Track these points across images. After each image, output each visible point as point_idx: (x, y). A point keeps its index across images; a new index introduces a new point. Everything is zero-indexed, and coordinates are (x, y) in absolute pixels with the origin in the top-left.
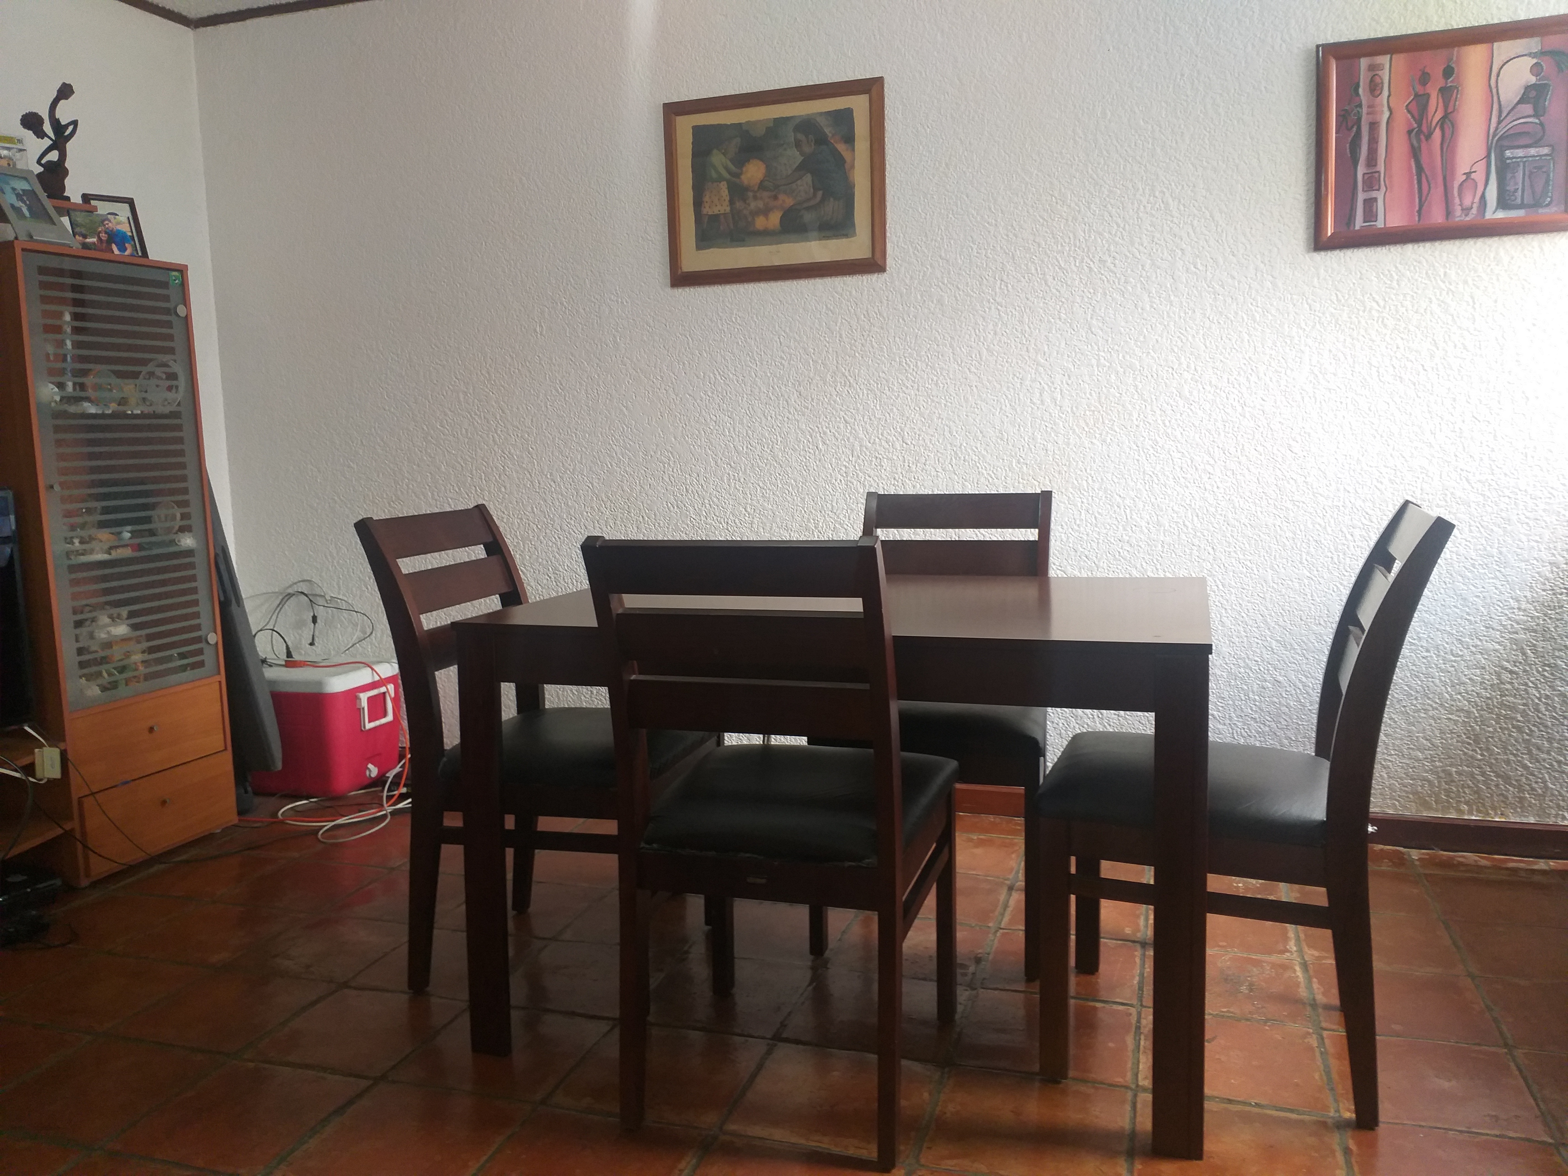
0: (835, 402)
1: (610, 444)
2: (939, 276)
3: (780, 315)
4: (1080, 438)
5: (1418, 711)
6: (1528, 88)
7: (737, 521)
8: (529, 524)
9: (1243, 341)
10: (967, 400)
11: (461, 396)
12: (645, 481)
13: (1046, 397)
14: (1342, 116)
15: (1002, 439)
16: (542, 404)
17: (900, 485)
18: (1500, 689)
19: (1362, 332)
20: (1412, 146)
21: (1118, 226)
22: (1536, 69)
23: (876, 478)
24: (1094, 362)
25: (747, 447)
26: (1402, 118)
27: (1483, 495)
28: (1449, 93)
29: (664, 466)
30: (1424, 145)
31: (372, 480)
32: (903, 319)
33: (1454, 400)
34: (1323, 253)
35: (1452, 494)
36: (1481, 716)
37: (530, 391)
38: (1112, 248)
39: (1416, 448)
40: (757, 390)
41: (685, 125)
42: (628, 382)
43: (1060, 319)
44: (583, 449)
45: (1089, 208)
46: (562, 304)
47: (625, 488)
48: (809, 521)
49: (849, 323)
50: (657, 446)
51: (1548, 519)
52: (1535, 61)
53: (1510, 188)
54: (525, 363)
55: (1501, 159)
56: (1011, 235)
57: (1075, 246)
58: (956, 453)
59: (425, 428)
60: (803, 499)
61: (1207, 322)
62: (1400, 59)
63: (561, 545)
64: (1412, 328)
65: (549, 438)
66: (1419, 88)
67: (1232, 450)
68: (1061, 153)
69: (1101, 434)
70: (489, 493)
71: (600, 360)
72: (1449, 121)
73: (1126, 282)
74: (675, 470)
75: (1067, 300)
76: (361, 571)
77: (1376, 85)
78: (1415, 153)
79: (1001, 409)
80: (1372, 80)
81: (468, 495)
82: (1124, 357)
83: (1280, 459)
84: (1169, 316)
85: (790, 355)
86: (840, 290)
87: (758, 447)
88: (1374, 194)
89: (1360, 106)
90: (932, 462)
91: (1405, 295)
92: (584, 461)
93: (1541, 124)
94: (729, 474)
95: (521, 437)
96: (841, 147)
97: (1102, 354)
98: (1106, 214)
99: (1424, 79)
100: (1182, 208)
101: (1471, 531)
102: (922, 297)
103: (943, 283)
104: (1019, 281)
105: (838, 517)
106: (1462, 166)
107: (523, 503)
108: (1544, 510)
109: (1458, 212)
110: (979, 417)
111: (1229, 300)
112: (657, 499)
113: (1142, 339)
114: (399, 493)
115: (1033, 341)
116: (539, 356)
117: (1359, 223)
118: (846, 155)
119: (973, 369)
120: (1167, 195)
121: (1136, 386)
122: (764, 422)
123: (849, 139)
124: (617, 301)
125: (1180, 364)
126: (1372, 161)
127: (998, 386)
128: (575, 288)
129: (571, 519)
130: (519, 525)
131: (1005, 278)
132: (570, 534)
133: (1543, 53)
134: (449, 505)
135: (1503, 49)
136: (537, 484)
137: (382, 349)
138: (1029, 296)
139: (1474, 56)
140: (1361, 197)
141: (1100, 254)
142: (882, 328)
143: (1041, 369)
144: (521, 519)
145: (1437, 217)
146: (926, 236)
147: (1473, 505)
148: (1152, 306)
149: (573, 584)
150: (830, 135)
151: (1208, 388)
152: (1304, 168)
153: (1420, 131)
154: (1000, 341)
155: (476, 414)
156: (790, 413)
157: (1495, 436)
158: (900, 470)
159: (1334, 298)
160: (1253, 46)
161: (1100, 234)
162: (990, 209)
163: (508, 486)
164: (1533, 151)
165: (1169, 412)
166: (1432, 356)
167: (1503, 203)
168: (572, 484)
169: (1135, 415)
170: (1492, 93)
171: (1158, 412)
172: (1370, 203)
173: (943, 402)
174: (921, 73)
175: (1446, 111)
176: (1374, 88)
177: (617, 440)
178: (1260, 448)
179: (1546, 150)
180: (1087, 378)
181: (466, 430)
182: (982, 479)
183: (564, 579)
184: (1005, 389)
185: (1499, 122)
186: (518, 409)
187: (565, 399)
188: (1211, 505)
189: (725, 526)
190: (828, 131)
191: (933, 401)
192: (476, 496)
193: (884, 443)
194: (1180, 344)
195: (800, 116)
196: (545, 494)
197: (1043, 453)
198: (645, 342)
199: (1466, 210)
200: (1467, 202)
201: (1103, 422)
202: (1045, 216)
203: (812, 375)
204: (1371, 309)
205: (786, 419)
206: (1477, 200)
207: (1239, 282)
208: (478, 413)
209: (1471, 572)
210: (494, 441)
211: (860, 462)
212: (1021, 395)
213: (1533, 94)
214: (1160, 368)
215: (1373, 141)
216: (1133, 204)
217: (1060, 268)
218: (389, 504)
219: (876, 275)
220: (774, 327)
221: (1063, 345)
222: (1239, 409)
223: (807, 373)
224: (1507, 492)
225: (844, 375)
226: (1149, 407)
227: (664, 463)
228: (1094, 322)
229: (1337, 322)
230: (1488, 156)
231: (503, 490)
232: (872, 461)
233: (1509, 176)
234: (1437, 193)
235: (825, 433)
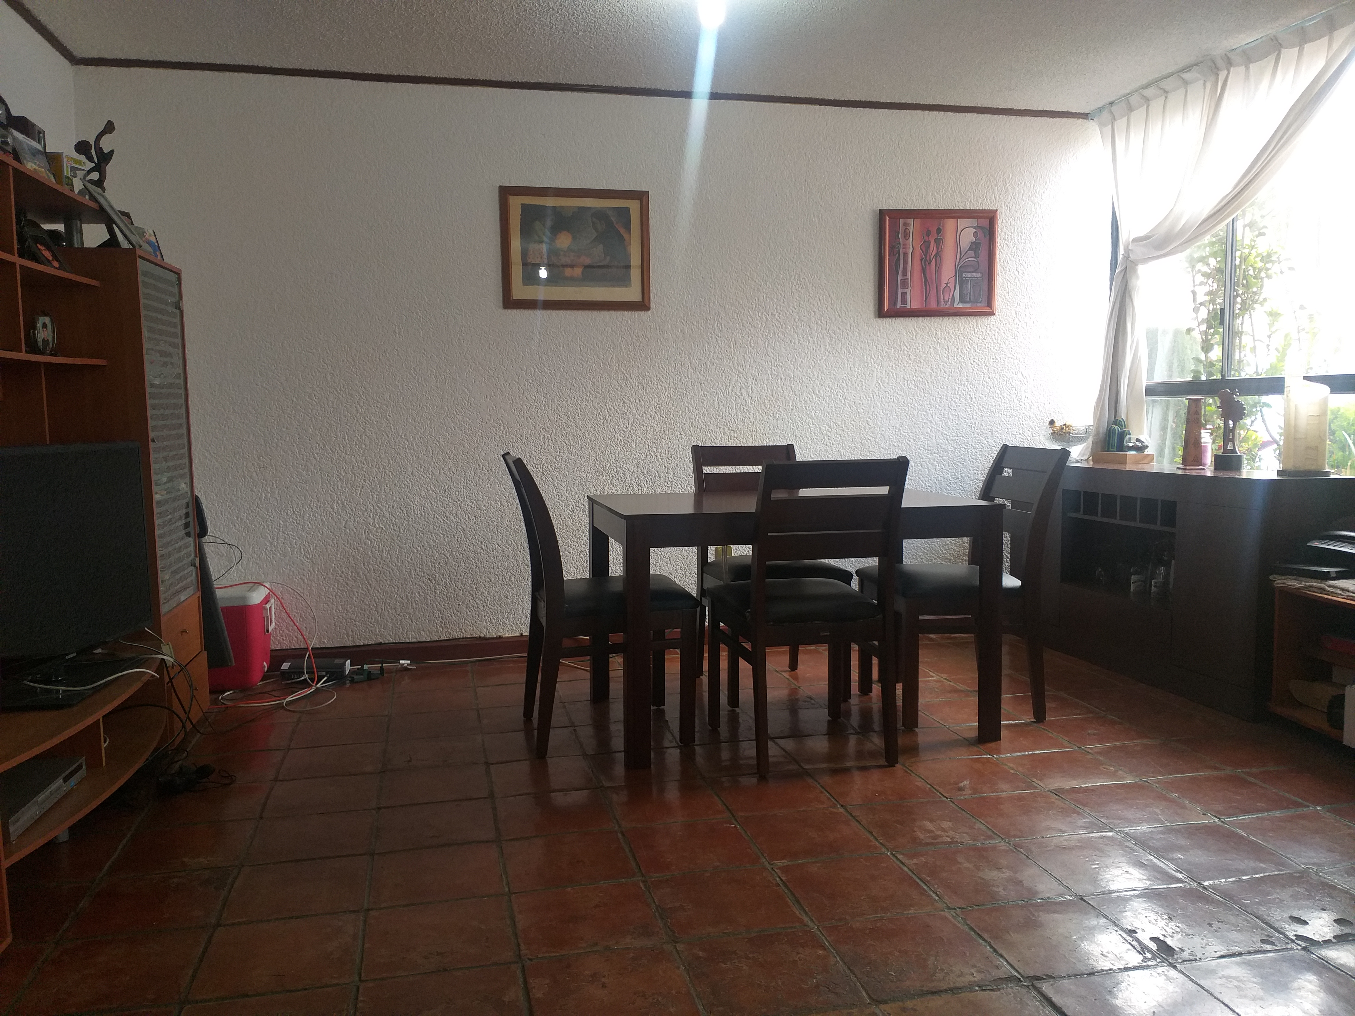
0: (617, 389)
1: (454, 414)
2: (682, 316)
3: (580, 332)
4: (762, 416)
5: (928, 561)
6: (972, 243)
7: (549, 467)
8: (385, 472)
9: (844, 364)
10: (699, 392)
11: (329, 377)
12: (481, 440)
13: (744, 391)
14: (892, 248)
15: (719, 416)
16: (399, 385)
17: (659, 443)
18: (963, 546)
19: (900, 362)
20: (923, 267)
21: (781, 295)
22: (975, 234)
23: (643, 438)
24: (769, 372)
25: (557, 417)
26: (918, 252)
27: (954, 447)
28: (939, 242)
29: (496, 430)
30: (928, 268)
31: (243, 440)
32: (660, 341)
33: (941, 398)
34: (882, 319)
35: (941, 446)
36: (955, 561)
37: (388, 374)
38: (778, 308)
39: (925, 423)
40: (564, 380)
41: (515, 203)
42: (469, 371)
43: (751, 346)
44: (432, 417)
45: (766, 284)
46: (417, 313)
47: (466, 445)
48: (599, 466)
49: (626, 340)
50: (491, 415)
51: (981, 459)
52: (975, 230)
53: (965, 292)
54: (386, 354)
55: (961, 276)
56: (723, 296)
57: (759, 305)
58: (692, 423)
59: (295, 399)
60: (596, 452)
61: (827, 353)
62: (918, 221)
63: (412, 487)
64: (922, 361)
65: (404, 409)
66: (926, 237)
67: (840, 423)
68: (751, 251)
69: (773, 414)
70: (351, 448)
71: (447, 355)
72: (938, 255)
73: (786, 328)
74: (504, 433)
75: (755, 335)
76: (229, 512)
77: (907, 234)
78: (924, 271)
79: (718, 397)
80: (905, 231)
81: (332, 451)
82: (785, 370)
83: (863, 429)
84: (808, 348)
85: (588, 358)
86: (620, 319)
87: (565, 417)
88: (906, 290)
89: (900, 244)
90: (678, 429)
91: (919, 343)
92: (433, 426)
93: (978, 262)
94: (544, 435)
95: (381, 408)
96: (622, 231)
97: (773, 367)
98: (775, 288)
99: (928, 233)
100: (814, 288)
101: (949, 466)
102: (671, 327)
103: (684, 320)
104: (728, 323)
105: (619, 463)
106: (944, 280)
107: (380, 456)
108: (979, 454)
109: (943, 303)
110: (706, 402)
111: (838, 342)
112: (490, 452)
113: (794, 360)
114: (269, 450)
115: (736, 358)
116: (397, 350)
117: (899, 305)
118: (625, 236)
119: (702, 373)
120: (807, 280)
121: (791, 387)
122: (569, 401)
123: (628, 226)
124: (462, 315)
125: (814, 375)
126: (905, 273)
127: (717, 384)
128: (428, 303)
129: (421, 467)
130: (377, 473)
131: (720, 320)
132: (420, 478)
133: (977, 227)
134: (315, 458)
135: (963, 222)
136: (393, 443)
137: (256, 338)
138: (733, 332)
139: (950, 224)
140: (900, 291)
141: (772, 311)
142: (647, 345)
143: (741, 375)
144: (379, 468)
145: (933, 305)
146: (674, 291)
147: (950, 452)
148: (799, 342)
149: (422, 514)
150: (615, 222)
151: (828, 389)
152: (873, 273)
153: (926, 260)
154: (718, 357)
155: (341, 390)
156: (587, 396)
157: (958, 417)
158: (658, 434)
159: (887, 343)
160: (849, 205)
161: (772, 300)
162: (711, 278)
163: (368, 443)
164: (974, 275)
165: (808, 402)
166: (931, 376)
167: (962, 300)
168: (423, 442)
169: (791, 403)
170: (957, 243)
171: (803, 402)
172: (904, 294)
173: (685, 392)
174: (671, 192)
175: (937, 250)
176: (906, 235)
177: (460, 411)
178: (853, 422)
179: (979, 275)
180: (765, 381)
181: (333, 403)
182: (708, 439)
183: (414, 511)
184: (720, 386)
185: (960, 259)
186: (378, 387)
187: (418, 381)
188: (830, 454)
189: (541, 470)
190: (613, 219)
191: (678, 391)
192: (339, 451)
193: (649, 417)
194: (813, 364)
195: (596, 208)
196: (400, 449)
197: (742, 424)
198: (482, 344)
199: (946, 302)
200: (946, 299)
201: (774, 407)
202: (742, 285)
203: (602, 372)
204: (904, 350)
205: (584, 400)
206: (950, 297)
207: (843, 332)
208: (344, 390)
209: (950, 487)
210: (357, 410)
211: (634, 428)
212: (730, 390)
213: (974, 246)
214: (803, 378)
215: (905, 262)
216: (789, 284)
217: (751, 317)
218: (259, 458)
219: (643, 312)
220: (577, 340)
221: (752, 361)
222: (843, 401)
223: (598, 370)
224: (964, 446)
225: (623, 373)
226: (798, 399)
227: (496, 428)
228: (769, 349)
229: (888, 356)
230: (955, 276)
231: (364, 446)
232: (641, 428)
233: (964, 286)
234: (933, 292)
235: (610, 409)
